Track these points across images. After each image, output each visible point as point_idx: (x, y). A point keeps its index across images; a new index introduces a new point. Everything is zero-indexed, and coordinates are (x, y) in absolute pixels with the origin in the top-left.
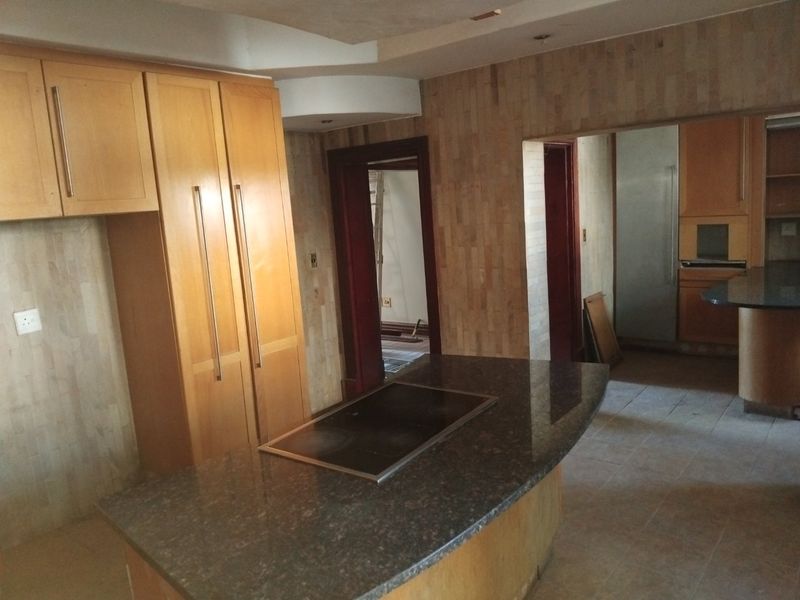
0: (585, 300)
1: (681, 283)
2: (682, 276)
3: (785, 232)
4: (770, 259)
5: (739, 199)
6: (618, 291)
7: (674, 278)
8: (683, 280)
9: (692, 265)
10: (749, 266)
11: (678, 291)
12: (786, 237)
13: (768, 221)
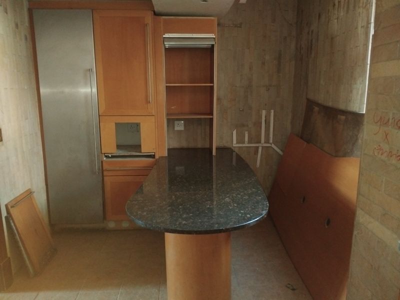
0: (6, 206)
1: (105, 173)
2: (105, 167)
3: (177, 128)
4: (171, 147)
5: (148, 102)
6: (48, 173)
7: (99, 169)
8: (106, 170)
9: (113, 157)
10: (157, 157)
11: (103, 180)
12: (178, 131)
13: (168, 120)
